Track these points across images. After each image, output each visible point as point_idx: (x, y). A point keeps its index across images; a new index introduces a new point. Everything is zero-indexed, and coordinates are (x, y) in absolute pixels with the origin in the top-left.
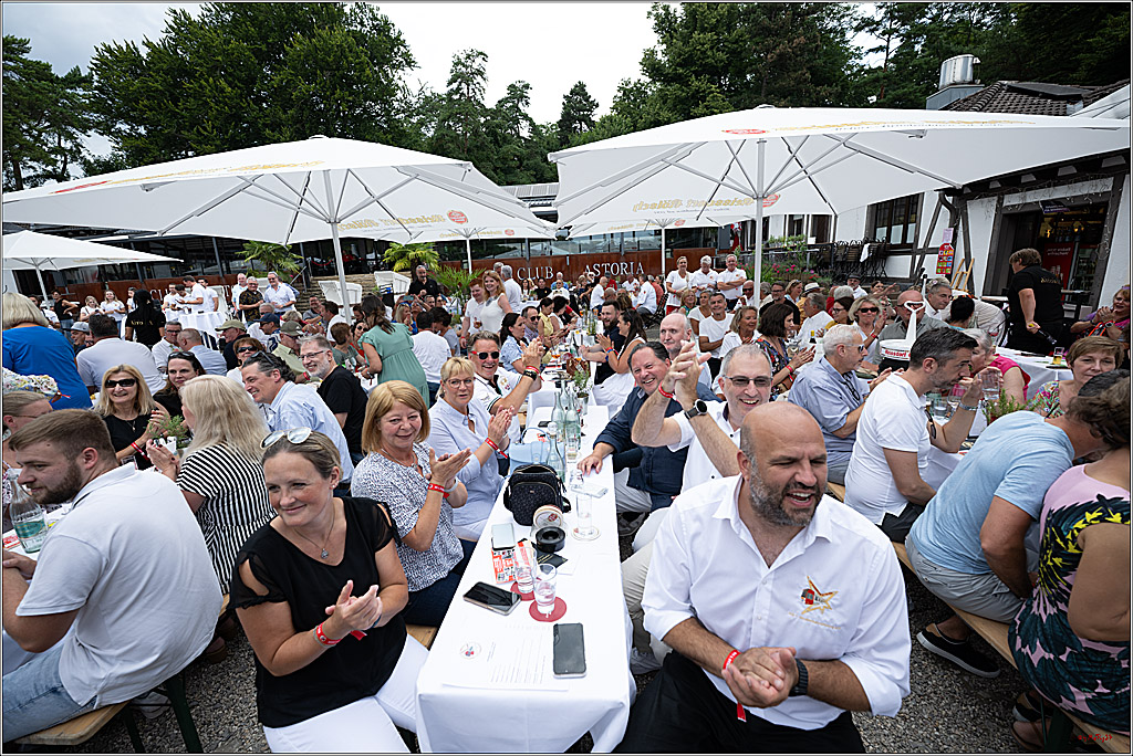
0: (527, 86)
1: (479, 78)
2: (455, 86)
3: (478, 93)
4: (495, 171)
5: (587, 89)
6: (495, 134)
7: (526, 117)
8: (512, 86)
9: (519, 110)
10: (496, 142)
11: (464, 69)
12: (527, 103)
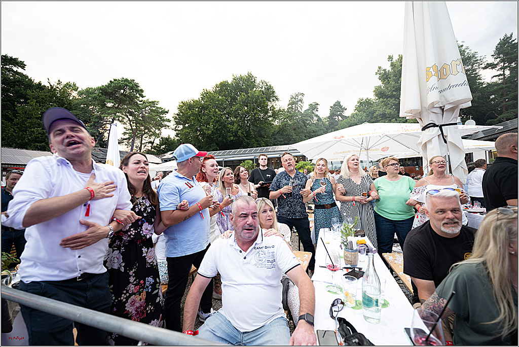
0: (318, 104)
1: (300, 103)
2: (290, 106)
3: (299, 108)
4: (305, 137)
5: (341, 104)
6: (304, 123)
7: (317, 116)
8: (311, 104)
9: (313, 113)
10: (305, 126)
11: (295, 100)
12: (317, 110)
